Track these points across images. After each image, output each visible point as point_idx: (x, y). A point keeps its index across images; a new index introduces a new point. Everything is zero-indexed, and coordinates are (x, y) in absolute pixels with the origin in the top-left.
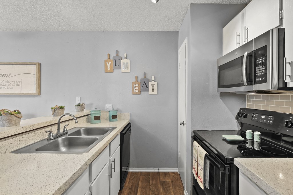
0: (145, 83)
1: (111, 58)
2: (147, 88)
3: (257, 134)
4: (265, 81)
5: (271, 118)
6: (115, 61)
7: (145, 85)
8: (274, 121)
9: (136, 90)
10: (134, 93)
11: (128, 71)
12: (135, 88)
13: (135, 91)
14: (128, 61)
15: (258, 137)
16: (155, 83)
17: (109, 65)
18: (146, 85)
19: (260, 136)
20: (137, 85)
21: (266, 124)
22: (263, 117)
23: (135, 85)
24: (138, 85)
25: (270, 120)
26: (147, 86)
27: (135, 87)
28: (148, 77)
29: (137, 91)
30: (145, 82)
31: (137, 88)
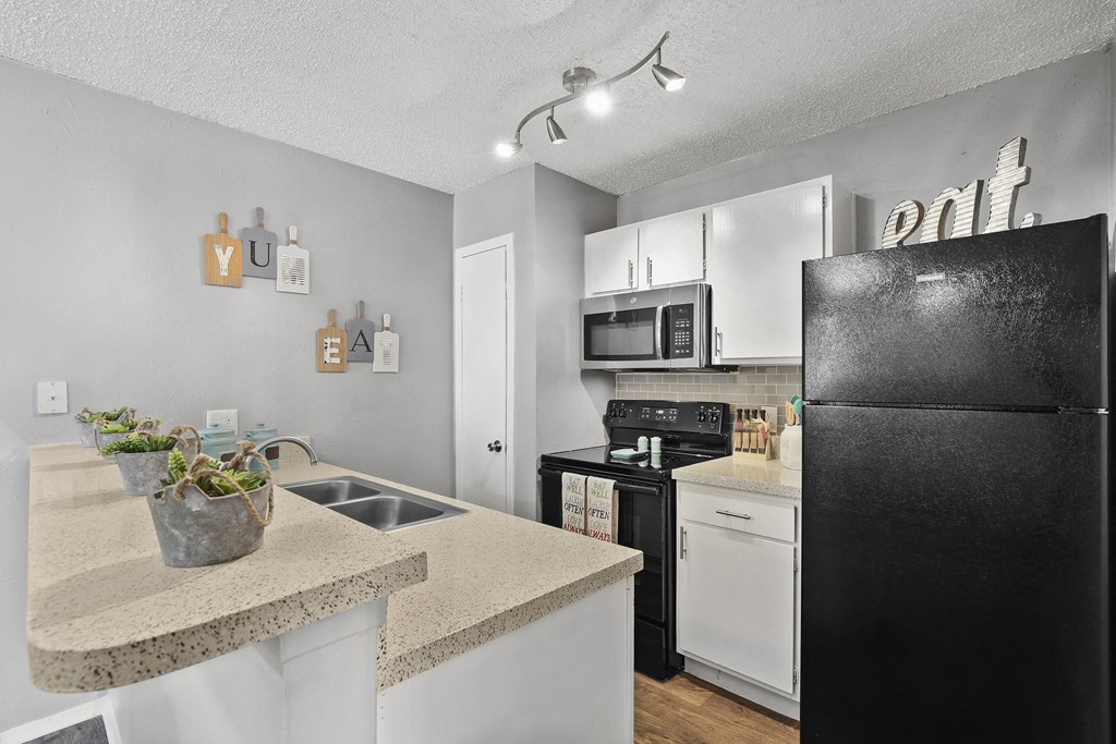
0: (363, 335)
1: (234, 232)
2: (369, 350)
3: (656, 441)
4: (691, 355)
5: (675, 411)
6: (253, 248)
7: (361, 341)
8: (679, 416)
9: (332, 355)
10: (324, 368)
11: (305, 289)
12: (329, 351)
13: (327, 358)
14: (304, 254)
15: (659, 445)
16: (394, 337)
17: (224, 257)
18: (365, 342)
19: (662, 442)
20: (334, 340)
21: (668, 423)
22: (661, 412)
23: (328, 341)
24: (338, 341)
25: (673, 415)
26: (367, 346)
27: (328, 345)
28: (371, 316)
29: (337, 361)
30: (361, 333)
31: (336, 351)
